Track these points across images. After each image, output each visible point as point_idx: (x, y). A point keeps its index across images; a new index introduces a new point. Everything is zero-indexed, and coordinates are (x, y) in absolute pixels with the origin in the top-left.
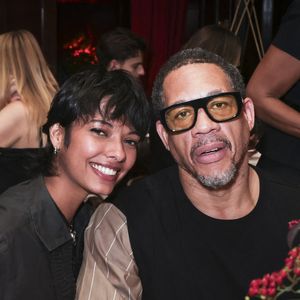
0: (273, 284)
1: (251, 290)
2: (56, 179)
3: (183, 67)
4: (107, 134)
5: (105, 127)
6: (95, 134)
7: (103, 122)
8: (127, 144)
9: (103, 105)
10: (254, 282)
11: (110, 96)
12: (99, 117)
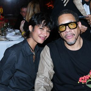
0: (86, 79)
1: (80, 80)
2: (30, 38)
3: (63, 15)
4: (43, 29)
5: (43, 28)
6: (40, 29)
7: (43, 27)
8: (47, 32)
9: (43, 22)
10: (80, 78)
11: (45, 20)
12: (41, 25)
